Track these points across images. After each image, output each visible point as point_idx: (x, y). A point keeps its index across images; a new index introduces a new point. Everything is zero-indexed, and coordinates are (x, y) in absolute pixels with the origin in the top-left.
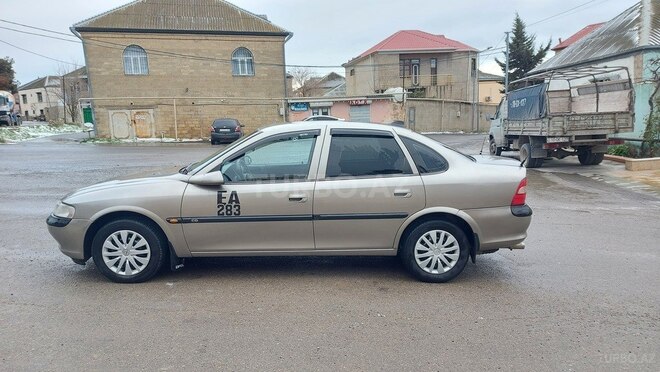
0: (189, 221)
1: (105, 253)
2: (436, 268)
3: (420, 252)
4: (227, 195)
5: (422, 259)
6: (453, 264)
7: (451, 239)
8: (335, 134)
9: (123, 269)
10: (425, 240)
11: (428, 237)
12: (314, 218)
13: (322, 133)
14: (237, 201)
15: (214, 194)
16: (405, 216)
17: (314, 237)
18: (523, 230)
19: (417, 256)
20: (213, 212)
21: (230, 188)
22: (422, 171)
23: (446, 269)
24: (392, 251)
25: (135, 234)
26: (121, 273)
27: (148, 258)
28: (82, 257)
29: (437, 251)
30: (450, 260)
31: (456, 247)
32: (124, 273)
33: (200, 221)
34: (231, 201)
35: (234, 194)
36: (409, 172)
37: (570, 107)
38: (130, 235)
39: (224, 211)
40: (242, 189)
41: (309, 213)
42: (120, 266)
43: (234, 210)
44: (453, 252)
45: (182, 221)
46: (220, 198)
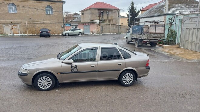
0: (63, 73)
1: (38, 83)
2: (128, 83)
3: (124, 79)
4: (74, 66)
5: (124, 81)
6: (132, 82)
7: (131, 75)
8: (102, 48)
9: (44, 87)
10: (125, 76)
11: (126, 75)
12: (97, 71)
13: (99, 48)
14: (77, 67)
15: (70, 65)
16: (121, 70)
17: (97, 76)
18: (147, 72)
19: (123, 80)
20: (70, 71)
21: (75, 64)
22: (125, 58)
23: (130, 83)
24: (117, 79)
25: (47, 77)
26: (43, 88)
27: (51, 84)
28: (31, 84)
29: (128, 79)
30: (131, 81)
31: (133, 77)
32: (44, 88)
33: (66, 73)
34: (75, 68)
35: (76, 65)
36: (121, 58)
37: (148, 30)
38: (46, 78)
39: (73, 70)
40: (78, 64)
41: (96, 70)
42: (43, 86)
43: (76, 70)
44: (132, 79)
45: (61, 73)
46: (72, 67)
